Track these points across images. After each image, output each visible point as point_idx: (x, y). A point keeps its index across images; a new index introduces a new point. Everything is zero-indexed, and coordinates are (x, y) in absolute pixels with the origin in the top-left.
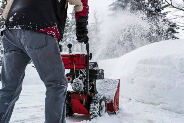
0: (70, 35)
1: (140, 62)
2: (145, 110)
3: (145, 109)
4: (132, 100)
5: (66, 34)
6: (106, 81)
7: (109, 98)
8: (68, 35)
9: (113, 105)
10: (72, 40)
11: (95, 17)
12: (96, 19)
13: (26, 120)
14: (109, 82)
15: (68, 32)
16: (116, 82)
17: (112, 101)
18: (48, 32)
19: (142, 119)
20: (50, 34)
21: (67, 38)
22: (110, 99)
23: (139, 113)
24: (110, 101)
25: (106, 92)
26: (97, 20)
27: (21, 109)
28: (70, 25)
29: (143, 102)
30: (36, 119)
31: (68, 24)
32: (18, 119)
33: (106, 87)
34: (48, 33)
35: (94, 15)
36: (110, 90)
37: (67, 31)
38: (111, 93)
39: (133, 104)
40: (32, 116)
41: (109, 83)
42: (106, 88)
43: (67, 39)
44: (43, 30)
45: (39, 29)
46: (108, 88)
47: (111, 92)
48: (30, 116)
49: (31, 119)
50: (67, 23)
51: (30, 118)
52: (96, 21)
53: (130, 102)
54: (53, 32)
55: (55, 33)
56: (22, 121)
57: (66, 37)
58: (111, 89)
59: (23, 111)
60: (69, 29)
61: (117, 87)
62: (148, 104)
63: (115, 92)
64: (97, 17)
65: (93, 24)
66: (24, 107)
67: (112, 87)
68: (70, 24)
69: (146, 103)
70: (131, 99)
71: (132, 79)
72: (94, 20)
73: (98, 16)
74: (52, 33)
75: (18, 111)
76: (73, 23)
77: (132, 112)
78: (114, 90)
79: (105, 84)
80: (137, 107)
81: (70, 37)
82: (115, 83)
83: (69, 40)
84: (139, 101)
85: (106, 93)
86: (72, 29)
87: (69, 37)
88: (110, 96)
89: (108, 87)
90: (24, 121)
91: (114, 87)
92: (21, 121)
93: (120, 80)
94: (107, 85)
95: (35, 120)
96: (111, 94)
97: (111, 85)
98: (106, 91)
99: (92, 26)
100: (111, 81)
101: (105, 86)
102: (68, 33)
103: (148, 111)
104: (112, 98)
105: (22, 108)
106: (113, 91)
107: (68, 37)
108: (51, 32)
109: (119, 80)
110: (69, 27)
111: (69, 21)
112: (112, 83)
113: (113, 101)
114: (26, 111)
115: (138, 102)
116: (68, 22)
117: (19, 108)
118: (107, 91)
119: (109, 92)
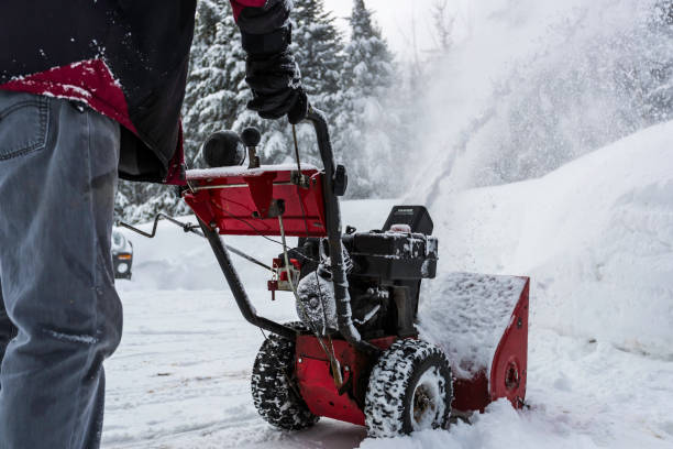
0: (350, 99)
1: (629, 197)
2: (653, 384)
3: (651, 379)
4: (599, 346)
5: (333, 95)
6: (472, 285)
7: (474, 357)
8: (342, 101)
9: (487, 388)
10: (355, 118)
11: (438, 25)
12: (446, 34)
13: (215, 426)
14: (481, 290)
15: (340, 89)
16: (510, 288)
17: (486, 369)
18: (51, 91)
19: (643, 422)
20: (60, 97)
21: (336, 111)
22: (476, 360)
23: (631, 396)
24: (475, 369)
25: (464, 332)
26: (448, 37)
27: (193, 385)
28: (346, 64)
29: (644, 354)
30: (250, 421)
31: (340, 58)
32: (190, 423)
33: (464, 309)
34: (50, 94)
35: (437, 17)
36: (480, 323)
37: (338, 84)
38: (481, 337)
39: (602, 359)
40: (236, 410)
41: (483, 295)
42: (465, 313)
43: (337, 114)
44: (26, 80)
45: (9, 77)
46: (472, 316)
47: (485, 333)
48: (227, 411)
49: (234, 419)
50: (337, 55)
51: (229, 416)
52: (444, 42)
53: (591, 351)
54: (77, 89)
55: (85, 93)
56: (203, 427)
57: (335, 107)
58: (483, 321)
59: (203, 391)
60: (344, 78)
61: (512, 309)
62: (662, 358)
63: (502, 333)
64: (446, 22)
65: (432, 51)
66: (203, 376)
67: (490, 308)
68: (345, 57)
69: (656, 357)
70: (594, 341)
71: (599, 266)
72: (438, 39)
73: (452, 20)
74: (70, 92)
75: (187, 392)
76: (357, 53)
77: (603, 392)
78: (495, 323)
79: (465, 296)
80: (620, 373)
81: (350, 106)
82: (506, 293)
83: (347, 117)
84: (627, 346)
85: (464, 337)
86: (355, 76)
87: (347, 108)
88: (475, 350)
89: (475, 311)
90: (210, 429)
91: (497, 312)
92: (198, 428)
93: (528, 279)
94: (471, 302)
95: (248, 424)
96: (480, 341)
97: (490, 301)
98: (465, 326)
99: (428, 61)
100: (488, 284)
101: (463, 304)
102: (340, 93)
103: (664, 389)
104: (487, 357)
105: (199, 379)
106: (495, 327)
107: (343, 107)
108: (66, 87)
109: (524, 282)
110: (343, 71)
111: (341, 48)
112: (495, 295)
113: (489, 372)
114: (211, 390)
115: (625, 354)
116: (338, 51)
117: (187, 380)
118: (469, 325)
119: (474, 331)
